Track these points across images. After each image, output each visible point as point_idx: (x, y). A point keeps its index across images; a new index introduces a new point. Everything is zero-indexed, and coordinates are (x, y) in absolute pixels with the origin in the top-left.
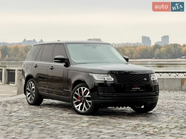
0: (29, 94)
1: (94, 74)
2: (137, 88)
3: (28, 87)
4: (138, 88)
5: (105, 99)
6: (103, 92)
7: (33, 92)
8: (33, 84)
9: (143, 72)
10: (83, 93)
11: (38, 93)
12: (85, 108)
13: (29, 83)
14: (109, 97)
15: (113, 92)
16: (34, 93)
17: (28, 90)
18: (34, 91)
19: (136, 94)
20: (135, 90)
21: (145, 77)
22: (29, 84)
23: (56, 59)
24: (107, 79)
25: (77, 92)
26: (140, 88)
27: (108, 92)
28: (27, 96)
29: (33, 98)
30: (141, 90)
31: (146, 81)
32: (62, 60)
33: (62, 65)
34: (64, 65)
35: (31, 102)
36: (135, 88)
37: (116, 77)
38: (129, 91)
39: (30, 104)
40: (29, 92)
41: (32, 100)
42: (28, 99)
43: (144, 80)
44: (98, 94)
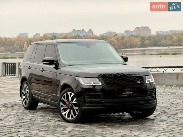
0: (24, 97)
1: (80, 78)
2: (128, 93)
3: (23, 90)
4: (130, 93)
6: (90, 98)
8: (27, 87)
13: (24, 85)
14: (96, 103)
15: (100, 98)
16: (28, 96)
17: (23, 93)
19: (127, 99)
20: (126, 94)
21: (138, 80)
24: (94, 83)
26: (132, 93)
27: (95, 98)
28: (23, 99)
30: (133, 95)
31: (139, 84)
32: (51, 62)
34: (54, 67)
35: (26, 106)
36: (126, 92)
37: (105, 81)
38: (120, 96)
40: (24, 95)
41: (27, 103)
43: (137, 83)
44: (85, 100)
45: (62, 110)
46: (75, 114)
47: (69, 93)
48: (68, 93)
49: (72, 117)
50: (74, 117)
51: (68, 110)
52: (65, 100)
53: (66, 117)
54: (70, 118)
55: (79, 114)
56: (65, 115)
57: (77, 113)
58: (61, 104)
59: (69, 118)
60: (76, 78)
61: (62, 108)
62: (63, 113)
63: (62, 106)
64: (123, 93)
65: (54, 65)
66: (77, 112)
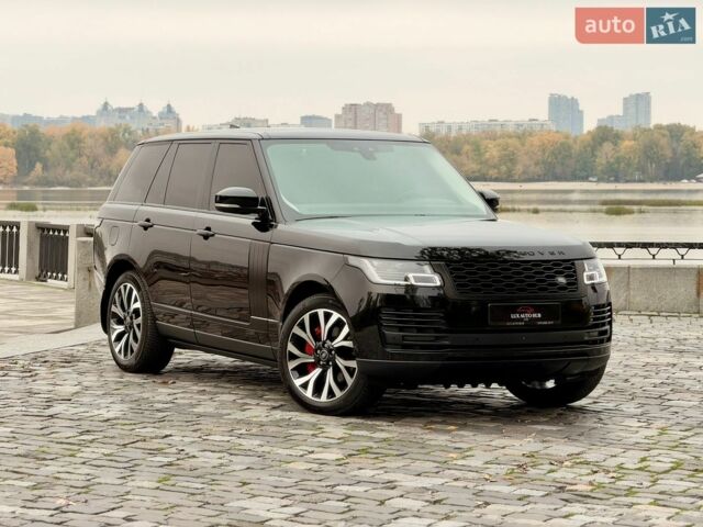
0: (120, 328)
1: (366, 261)
2: (528, 315)
3: (115, 303)
4: (534, 315)
5: (409, 357)
6: (401, 329)
7: (136, 322)
8: (135, 292)
9: (552, 254)
10: (324, 329)
11: (156, 328)
12: (330, 388)
13: (122, 287)
14: (423, 347)
15: (436, 330)
16: (138, 326)
17: (115, 315)
18: (140, 320)
19: (524, 338)
20: (521, 320)
21: (560, 273)
22: (120, 292)
23: (222, 199)
24: (416, 278)
25: (302, 326)
26: (539, 315)
27: (419, 330)
28: (113, 337)
29: (136, 346)
30: (545, 323)
31: (563, 288)
32: (244, 205)
33: (247, 221)
34: (253, 224)
35: (129, 360)
36: (520, 313)
37: (451, 273)
38: (500, 324)
39: (125, 368)
40: (120, 322)
41: (132, 351)
42: (117, 350)
43: (556, 284)
44: (382, 336)
45: (294, 369)
46: (342, 385)
47: (321, 312)
48: (317, 313)
49: (331, 393)
50: (338, 394)
51: (318, 371)
52: (307, 336)
53: (309, 393)
54: (324, 398)
55: (356, 384)
56: (305, 386)
57: (350, 381)
58: (291, 348)
59: (319, 396)
60: (353, 260)
61: (292, 365)
62: (298, 382)
63: (292, 357)
64: (513, 316)
65: (256, 216)
66: (352, 376)
